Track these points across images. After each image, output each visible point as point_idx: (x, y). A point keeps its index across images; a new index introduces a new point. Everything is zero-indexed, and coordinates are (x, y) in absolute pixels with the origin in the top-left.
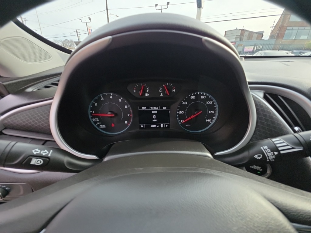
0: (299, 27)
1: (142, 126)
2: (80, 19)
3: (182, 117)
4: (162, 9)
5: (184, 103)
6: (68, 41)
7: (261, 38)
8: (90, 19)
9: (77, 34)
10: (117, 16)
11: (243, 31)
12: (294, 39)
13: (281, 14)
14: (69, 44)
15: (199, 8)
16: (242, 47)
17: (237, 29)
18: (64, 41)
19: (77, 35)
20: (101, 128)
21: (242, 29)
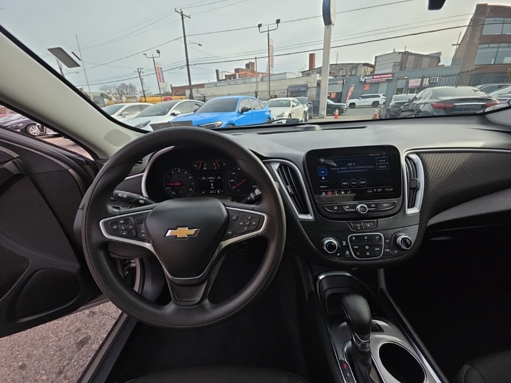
0: (499, 43)
1: (203, 193)
2: (144, 53)
3: (233, 184)
4: (268, 31)
5: (233, 173)
6: (126, 86)
7: (436, 65)
8: (159, 52)
9: (140, 75)
10: (200, 45)
11: (406, 54)
12: (492, 63)
13: (468, 24)
14: (126, 91)
15: (327, 26)
16: (405, 81)
17: (394, 52)
18: (120, 87)
19: (140, 77)
20: (172, 195)
21: (403, 51)
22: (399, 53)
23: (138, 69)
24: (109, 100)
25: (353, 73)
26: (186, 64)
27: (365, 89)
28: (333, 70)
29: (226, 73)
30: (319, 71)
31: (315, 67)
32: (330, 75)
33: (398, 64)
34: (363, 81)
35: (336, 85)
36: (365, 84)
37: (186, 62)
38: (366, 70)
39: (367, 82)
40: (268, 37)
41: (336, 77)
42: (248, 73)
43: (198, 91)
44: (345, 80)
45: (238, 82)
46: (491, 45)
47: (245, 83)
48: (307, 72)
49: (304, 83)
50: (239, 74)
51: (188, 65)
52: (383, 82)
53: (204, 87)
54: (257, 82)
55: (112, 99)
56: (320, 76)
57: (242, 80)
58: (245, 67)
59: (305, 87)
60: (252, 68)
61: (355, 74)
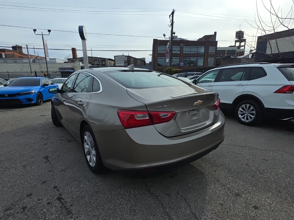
0: (165, 57)
4: (42, 35)
11: (129, 57)
17: (123, 55)
21: (128, 55)
22: (126, 56)
28: (90, 60)
30: (81, 60)
31: (77, 57)
32: (89, 63)
33: (126, 61)
38: (111, 62)
40: (43, 38)
41: (93, 65)
46: (162, 58)
48: (72, 60)
49: (72, 67)
50: (5, 54)
56: (82, 64)
57: (12, 60)
58: (11, 49)
59: (72, 70)
60: (20, 50)
61: (105, 64)
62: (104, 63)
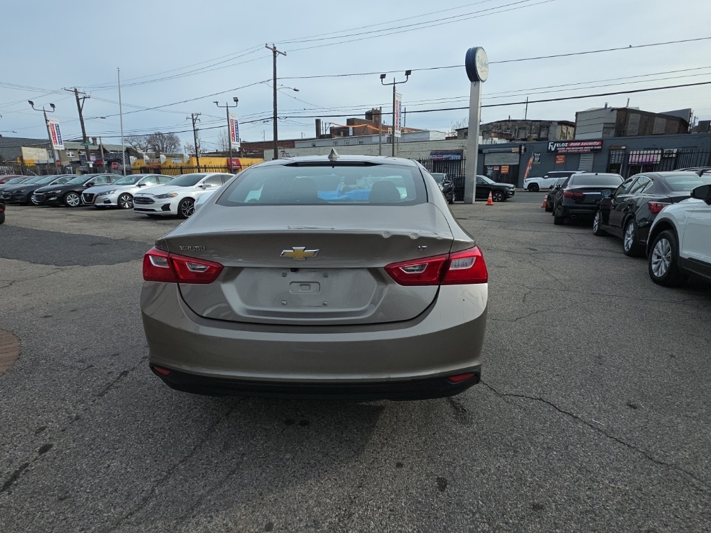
4: (395, 84)
6: (163, 137)
7: (676, 129)
8: (236, 100)
9: (194, 123)
10: (296, 90)
14: (163, 144)
15: (474, 82)
16: (622, 153)
17: (606, 108)
19: (194, 125)
22: (613, 110)
23: (192, 115)
24: (138, 158)
25: (542, 136)
26: (273, 116)
27: (557, 162)
29: (331, 126)
30: (487, 129)
33: (612, 126)
34: (553, 149)
35: (509, 154)
36: (556, 155)
37: (272, 113)
38: (565, 131)
39: (559, 152)
40: (394, 91)
41: (511, 140)
42: (369, 126)
43: (284, 152)
44: (523, 147)
45: (351, 141)
47: (361, 143)
48: (465, 131)
49: (458, 148)
50: (353, 128)
51: (275, 118)
52: (584, 153)
53: (294, 147)
54: (380, 143)
55: (143, 158)
56: (483, 139)
57: (356, 140)
58: (364, 118)
59: (458, 154)
60: (377, 119)
61: (546, 137)
62: (543, 135)
